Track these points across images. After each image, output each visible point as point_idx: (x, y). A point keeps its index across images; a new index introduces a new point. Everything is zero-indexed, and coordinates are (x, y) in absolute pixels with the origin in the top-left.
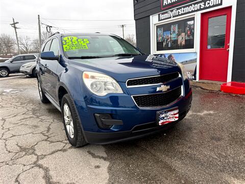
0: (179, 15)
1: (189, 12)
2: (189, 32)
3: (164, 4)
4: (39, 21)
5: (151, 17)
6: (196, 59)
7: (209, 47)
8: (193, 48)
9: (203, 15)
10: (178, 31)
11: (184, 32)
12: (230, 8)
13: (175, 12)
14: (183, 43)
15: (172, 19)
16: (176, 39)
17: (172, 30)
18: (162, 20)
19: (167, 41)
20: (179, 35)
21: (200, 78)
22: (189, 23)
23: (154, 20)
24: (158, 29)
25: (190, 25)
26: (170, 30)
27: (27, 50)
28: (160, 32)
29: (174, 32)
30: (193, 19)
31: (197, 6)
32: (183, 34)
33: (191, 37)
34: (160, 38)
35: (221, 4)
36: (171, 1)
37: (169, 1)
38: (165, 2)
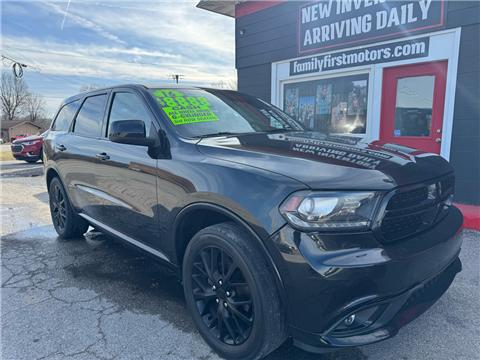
0: (336, 67)
1: (358, 64)
2: (356, 102)
3: (305, 44)
5: (274, 65)
7: (397, 133)
8: (364, 133)
9: (385, 69)
10: (332, 98)
11: (346, 100)
12: (445, 62)
13: (328, 60)
15: (320, 73)
16: (326, 112)
17: (318, 96)
18: (297, 73)
19: (307, 115)
20: (333, 104)
22: (356, 83)
23: (280, 72)
24: (288, 91)
25: (358, 89)
26: (315, 95)
28: (293, 97)
29: (324, 98)
30: (365, 77)
31: (376, 54)
32: (344, 104)
33: (360, 112)
34: (291, 109)
35: (426, 54)
36: (321, 37)
37: (317, 39)
38: (307, 40)
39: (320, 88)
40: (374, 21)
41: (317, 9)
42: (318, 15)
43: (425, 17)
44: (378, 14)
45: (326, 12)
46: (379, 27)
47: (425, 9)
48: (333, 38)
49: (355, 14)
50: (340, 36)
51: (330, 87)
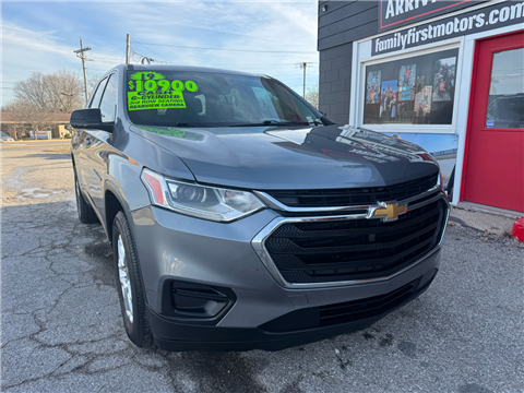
3: (387, 17)
5: (355, 44)
6: (455, 151)
7: (490, 124)
8: (450, 123)
9: (479, 42)
10: (416, 81)
11: (432, 84)
14: (427, 109)
15: (403, 51)
16: (409, 98)
17: (402, 78)
19: (388, 103)
20: (418, 88)
21: (463, 198)
22: (444, 62)
23: (362, 51)
24: (371, 74)
25: (446, 68)
26: (398, 78)
28: (375, 81)
29: (406, 82)
30: (454, 53)
32: (428, 89)
33: (447, 97)
34: (373, 96)
36: (404, 7)
37: (399, 10)
38: (389, 11)
39: (403, 69)
48: (417, 6)
50: (425, 3)
51: (414, 67)
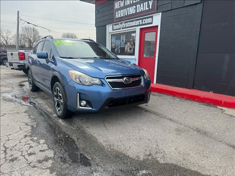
0: (126, 28)
1: (132, 27)
4: (18, 17)
5: (107, 26)
8: (134, 55)
9: (141, 29)
10: (125, 41)
12: (157, 26)
13: (124, 25)
15: (121, 30)
18: (115, 30)
19: (118, 48)
20: (126, 43)
22: (133, 35)
23: (109, 29)
25: (133, 37)
26: (120, 39)
27: (7, 43)
28: (114, 40)
29: (123, 41)
30: (135, 32)
31: (137, 23)
32: (129, 43)
34: (113, 45)
35: (152, 23)
36: (121, 15)
37: (119, 16)
38: (117, 16)
39: (122, 36)
40: (136, 9)
41: (120, 3)
42: (120, 5)
43: (151, 8)
44: (137, 6)
45: (122, 5)
46: (138, 11)
47: (151, 5)
48: (124, 15)
49: (131, 5)
50: (126, 14)
51: (125, 36)
